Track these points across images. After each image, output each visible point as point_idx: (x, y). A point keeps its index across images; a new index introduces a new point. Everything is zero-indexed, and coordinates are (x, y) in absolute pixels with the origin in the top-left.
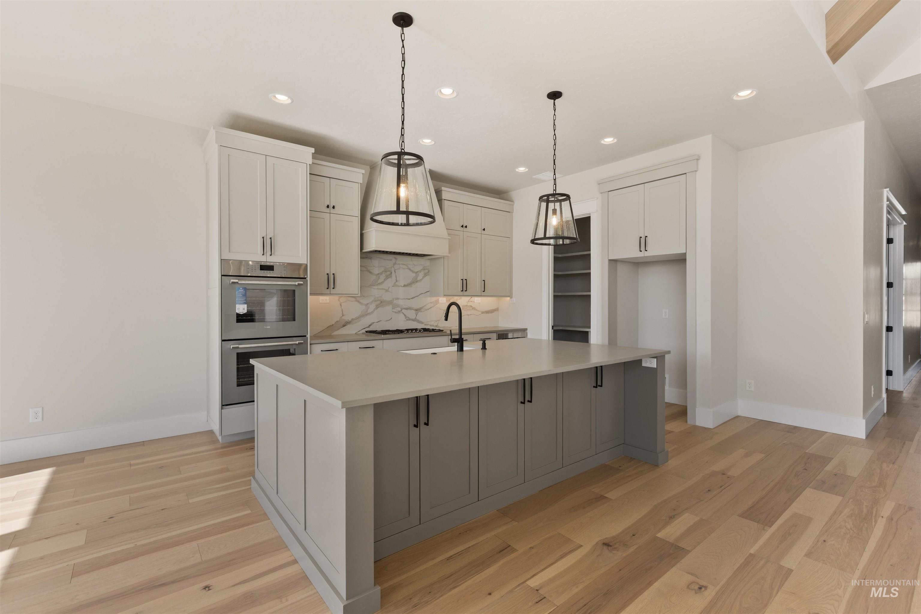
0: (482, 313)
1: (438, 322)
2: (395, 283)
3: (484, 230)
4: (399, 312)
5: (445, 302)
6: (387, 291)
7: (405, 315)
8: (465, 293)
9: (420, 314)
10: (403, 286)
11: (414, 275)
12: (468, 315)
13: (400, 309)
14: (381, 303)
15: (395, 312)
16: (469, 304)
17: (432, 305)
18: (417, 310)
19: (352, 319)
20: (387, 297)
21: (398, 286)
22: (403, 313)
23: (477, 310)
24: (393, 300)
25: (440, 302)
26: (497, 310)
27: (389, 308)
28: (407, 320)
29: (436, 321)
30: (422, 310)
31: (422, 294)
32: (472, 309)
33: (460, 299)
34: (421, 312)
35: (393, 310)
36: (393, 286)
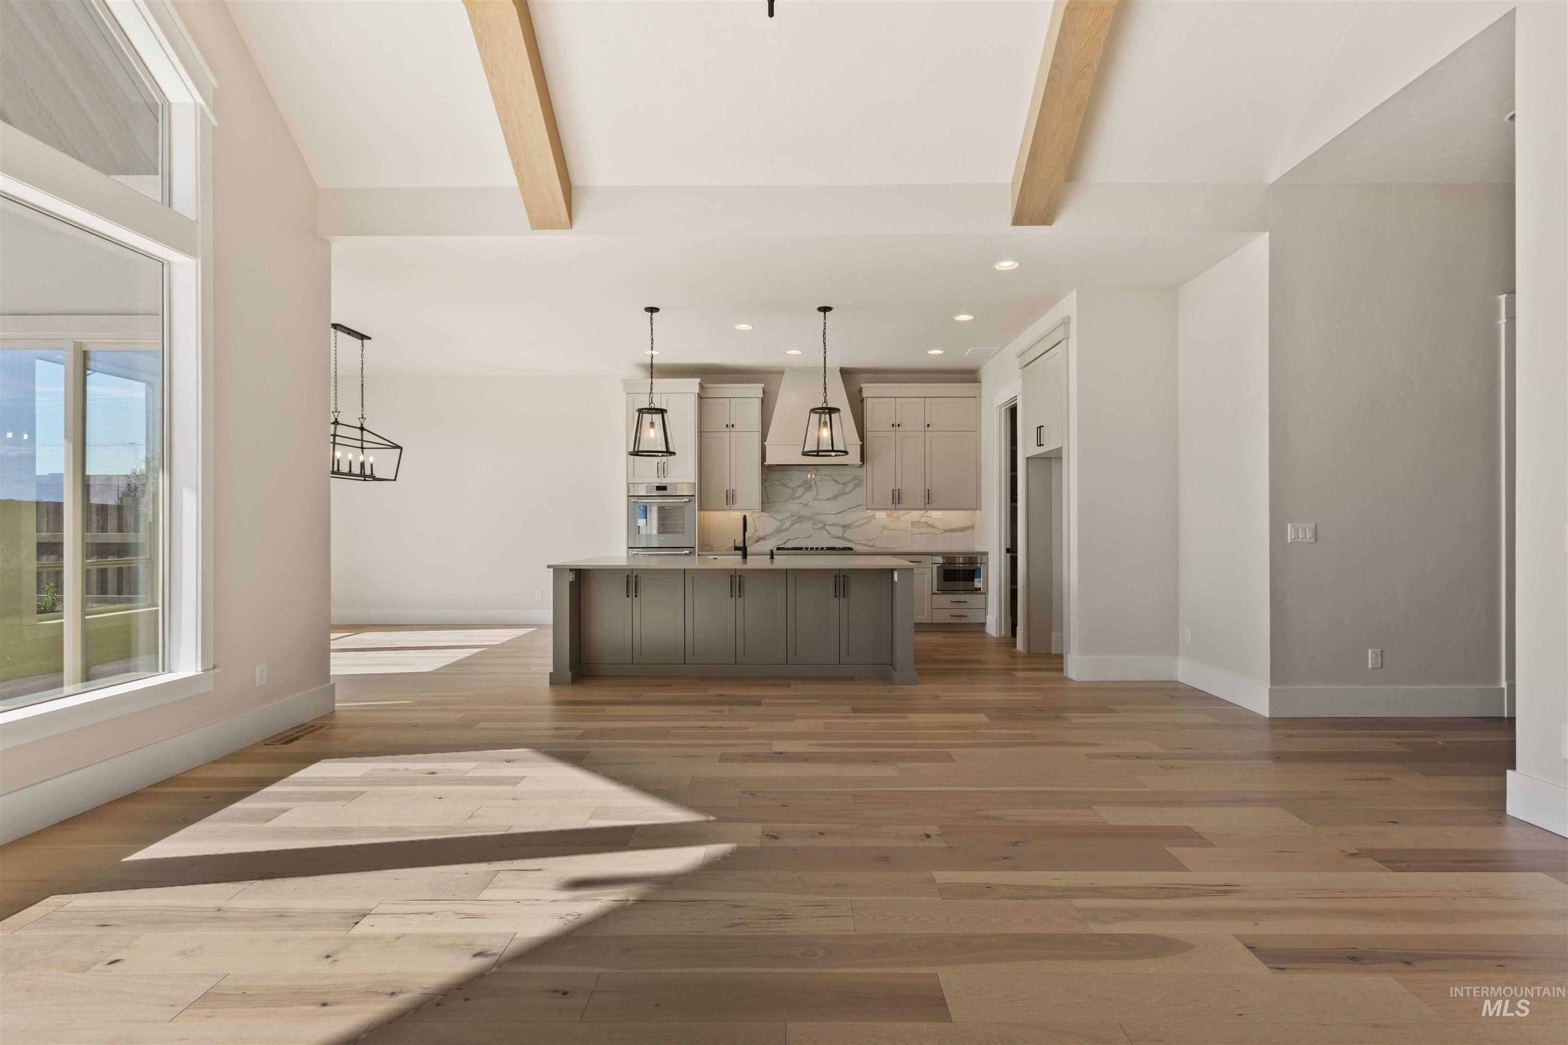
0: (945, 532)
1: (874, 541)
2: (815, 496)
3: (928, 426)
4: (821, 528)
5: (885, 517)
6: (806, 505)
7: (829, 533)
8: (898, 506)
9: (848, 531)
10: (825, 499)
11: (841, 486)
12: (921, 534)
13: (822, 526)
14: (800, 519)
15: (816, 529)
16: (924, 519)
17: (865, 521)
18: (845, 527)
19: (765, 536)
20: (806, 512)
21: (819, 500)
22: (826, 530)
23: (936, 528)
24: (814, 515)
25: (877, 517)
26: (972, 527)
27: (809, 524)
28: (832, 538)
29: (872, 540)
30: (851, 526)
31: (852, 508)
32: (928, 526)
33: (907, 514)
34: (851, 528)
35: (814, 527)
36: (813, 500)
